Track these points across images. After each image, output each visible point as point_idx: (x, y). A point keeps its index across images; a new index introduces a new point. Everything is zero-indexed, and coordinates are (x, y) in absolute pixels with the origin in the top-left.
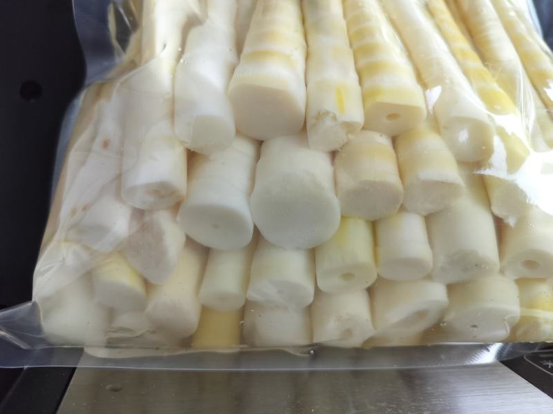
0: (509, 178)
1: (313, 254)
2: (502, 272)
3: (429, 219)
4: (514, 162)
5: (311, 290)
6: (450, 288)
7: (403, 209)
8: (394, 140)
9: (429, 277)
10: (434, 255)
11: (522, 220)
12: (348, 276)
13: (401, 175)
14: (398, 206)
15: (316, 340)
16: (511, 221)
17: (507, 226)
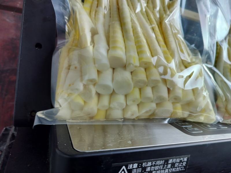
0: (171, 79)
1: (126, 96)
2: (169, 100)
3: (153, 88)
4: (172, 75)
5: (125, 104)
6: (157, 104)
7: (147, 86)
8: (145, 69)
9: (152, 102)
10: (154, 97)
11: (174, 89)
12: (134, 101)
13: (147, 78)
14: (146, 85)
15: (125, 117)
16: (171, 89)
17: (170, 90)
